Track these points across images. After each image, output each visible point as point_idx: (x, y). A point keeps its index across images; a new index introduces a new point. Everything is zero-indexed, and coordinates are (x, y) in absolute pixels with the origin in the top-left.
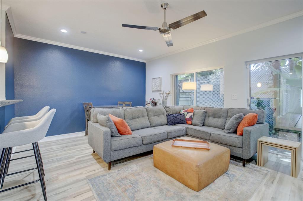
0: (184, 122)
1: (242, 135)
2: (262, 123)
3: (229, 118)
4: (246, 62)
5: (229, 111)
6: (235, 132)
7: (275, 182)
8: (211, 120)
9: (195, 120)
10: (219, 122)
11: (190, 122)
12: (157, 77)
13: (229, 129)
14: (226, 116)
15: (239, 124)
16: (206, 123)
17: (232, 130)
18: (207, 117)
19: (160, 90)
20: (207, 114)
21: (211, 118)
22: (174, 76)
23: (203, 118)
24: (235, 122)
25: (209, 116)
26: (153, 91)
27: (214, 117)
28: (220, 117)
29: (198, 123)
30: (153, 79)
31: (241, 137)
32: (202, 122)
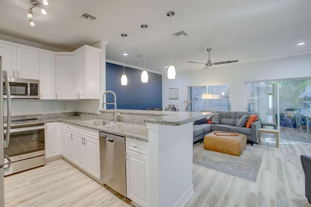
0: (206, 122)
1: (250, 127)
2: (258, 120)
3: (238, 118)
4: (245, 82)
5: (236, 114)
6: (245, 126)
7: (270, 150)
8: (225, 120)
9: (214, 120)
10: (231, 121)
11: (210, 122)
12: (175, 88)
13: (242, 125)
14: (235, 117)
15: (247, 121)
16: (221, 122)
17: (243, 125)
18: (221, 118)
19: (177, 97)
20: (221, 116)
21: (224, 119)
22: (189, 88)
23: (219, 118)
24: (245, 120)
25: (223, 118)
26: (170, 99)
27: (227, 118)
28: (230, 118)
29: (216, 122)
30: (170, 89)
31: (250, 129)
32: (219, 121)
